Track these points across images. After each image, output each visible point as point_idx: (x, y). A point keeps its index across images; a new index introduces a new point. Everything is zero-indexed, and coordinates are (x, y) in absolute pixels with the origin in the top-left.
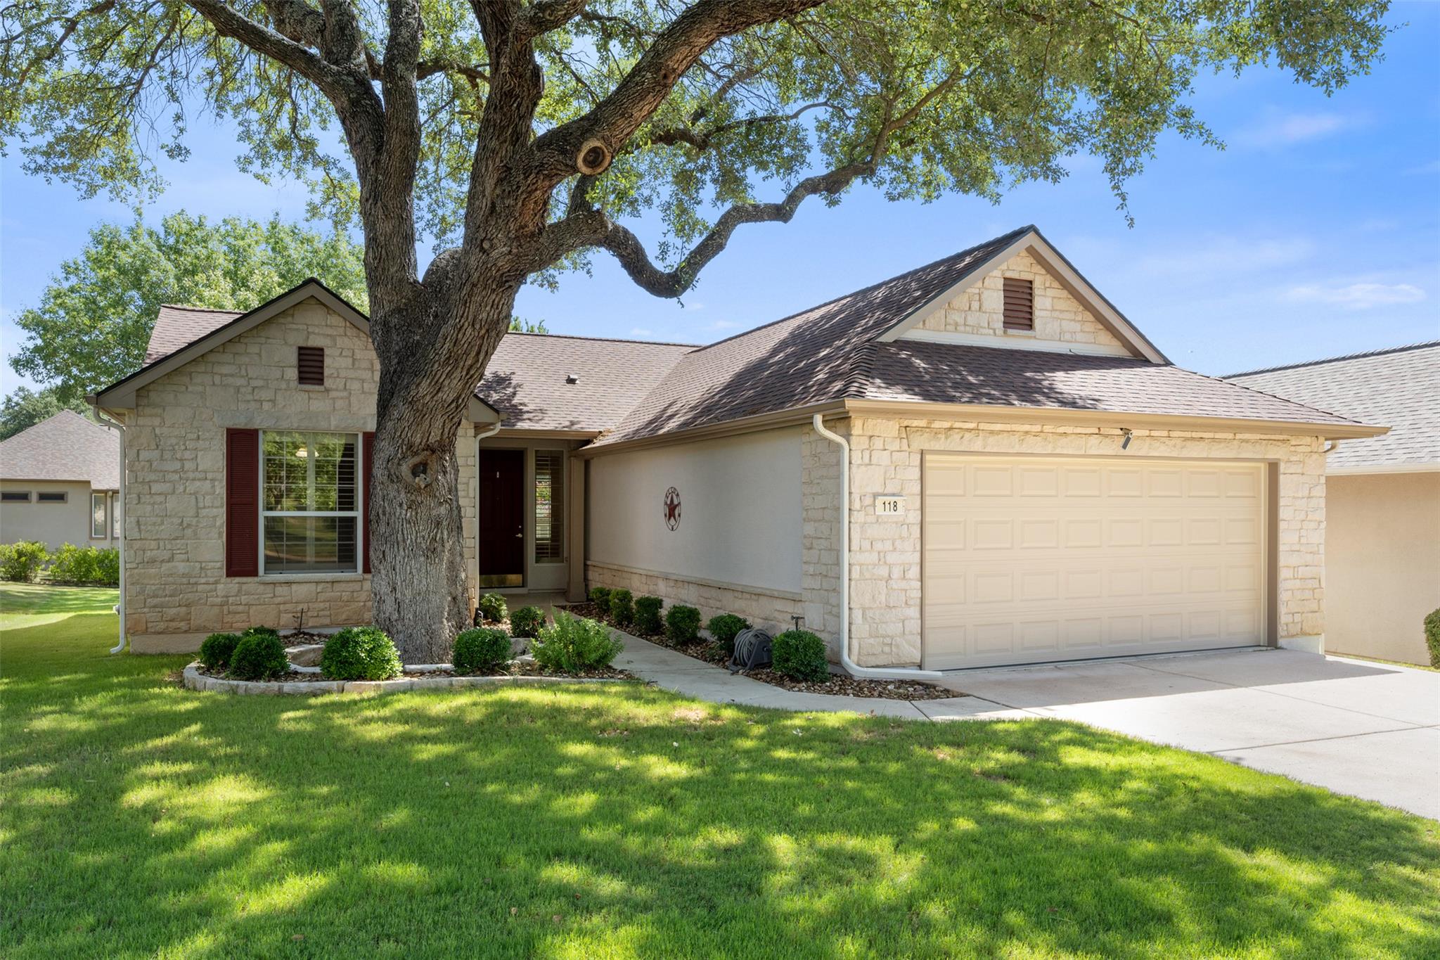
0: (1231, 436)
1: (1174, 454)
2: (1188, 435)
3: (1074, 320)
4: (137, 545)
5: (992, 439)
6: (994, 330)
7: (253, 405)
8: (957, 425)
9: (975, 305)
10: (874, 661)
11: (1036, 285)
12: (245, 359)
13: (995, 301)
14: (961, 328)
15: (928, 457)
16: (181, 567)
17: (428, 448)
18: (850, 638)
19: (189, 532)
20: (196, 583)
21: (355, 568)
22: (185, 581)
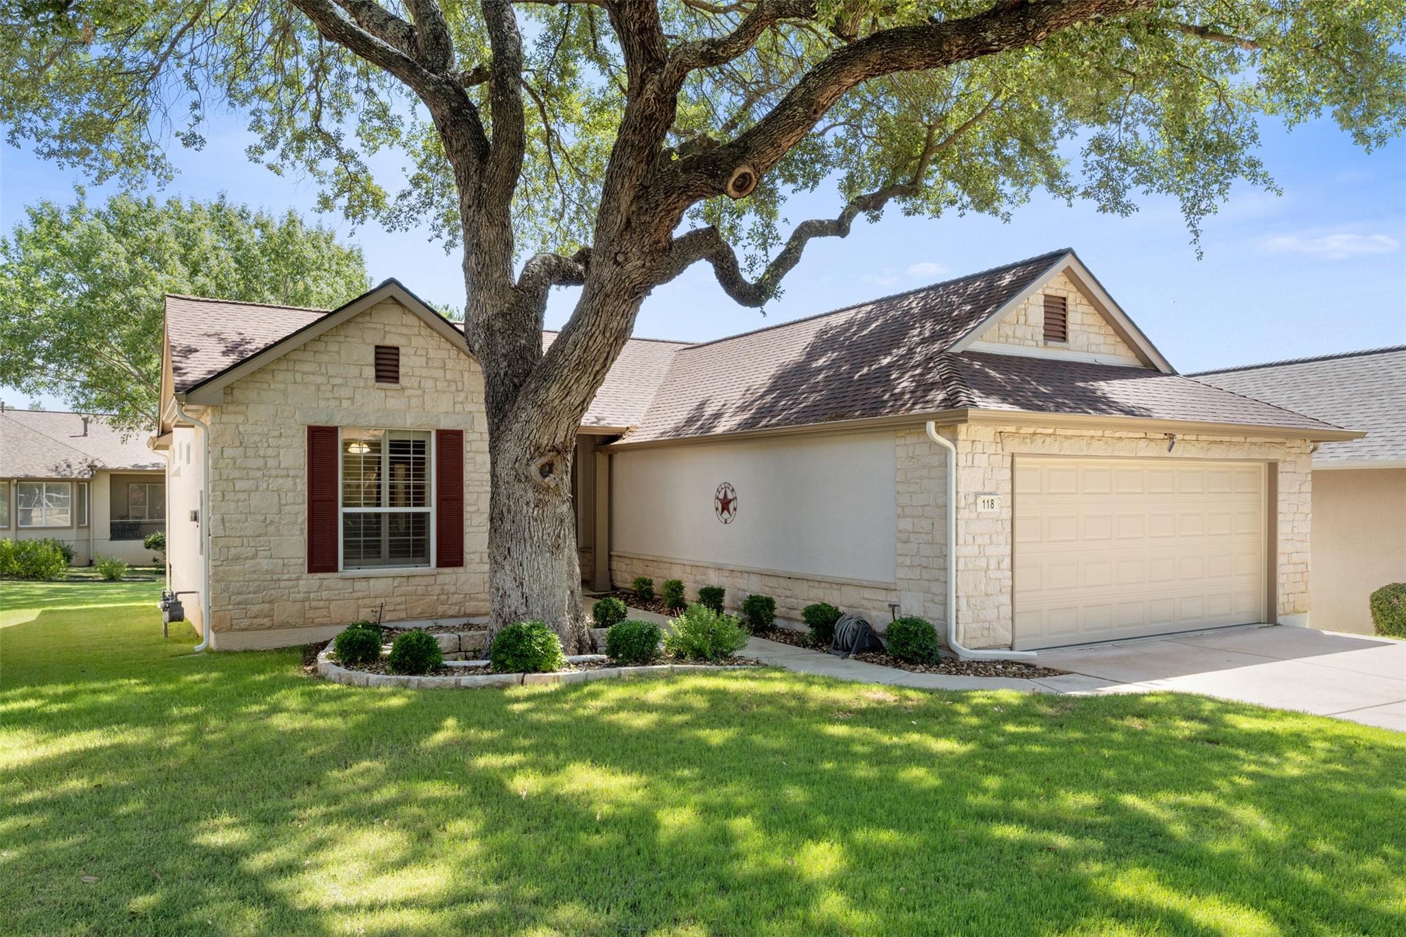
0: (1242, 439)
1: (1201, 456)
2: (1211, 438)
3: (1098, 333)
4: (222, 542)
5: (1066, 444)
6: (1037, 342)
7: (333, 403)
8: (1039, 430)
9: (1022, 319)
10: (975, 644)
11: (1069, 302)
12: (325, 358)
13: (1037, 315)
14: (1011, 340)
15: (1017, 459)
16: (265, 564)
17: (554, 449)
18: (957, 623)
19: (271, 529)
20: (279, 580)
21: (429, 562)
22: (268, 577)
